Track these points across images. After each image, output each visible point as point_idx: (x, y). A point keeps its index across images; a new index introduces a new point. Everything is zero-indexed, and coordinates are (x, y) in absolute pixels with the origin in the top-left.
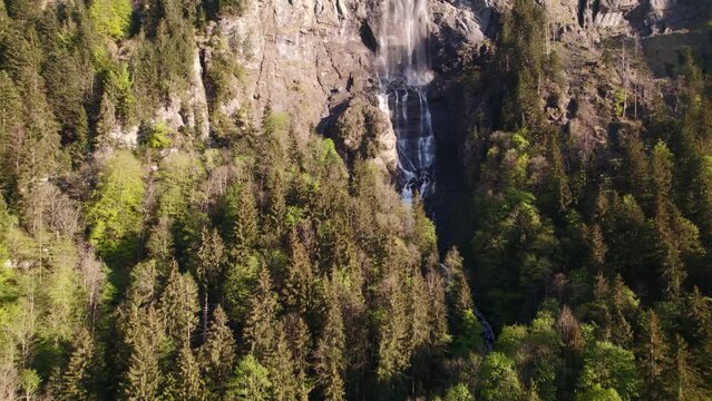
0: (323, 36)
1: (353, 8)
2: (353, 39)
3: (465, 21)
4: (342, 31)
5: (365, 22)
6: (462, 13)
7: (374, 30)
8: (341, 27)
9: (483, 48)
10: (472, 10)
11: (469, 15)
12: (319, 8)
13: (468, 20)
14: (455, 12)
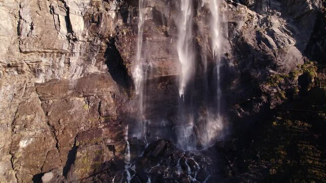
0: (36, 72)
1: (93, 21)
2: (93, 69)
3: (272, 34)
4: (74, 60)
5: (112, 42)
6: (266, 20)
7: (125, 54)
8: (72, 53)
9: (305, 78)
10: (283, 16)
11: (277, 23)
12: (26, 27)
13: (277, 30)
14: (255, 20)
